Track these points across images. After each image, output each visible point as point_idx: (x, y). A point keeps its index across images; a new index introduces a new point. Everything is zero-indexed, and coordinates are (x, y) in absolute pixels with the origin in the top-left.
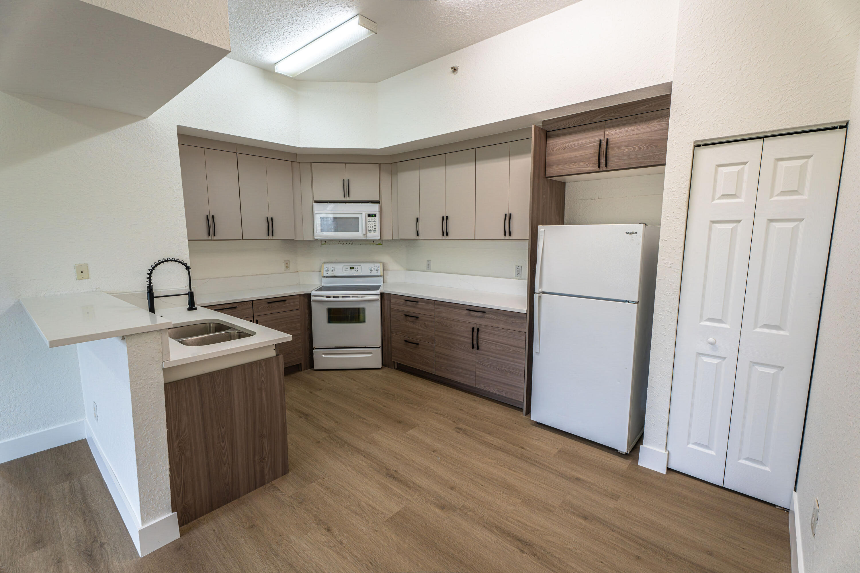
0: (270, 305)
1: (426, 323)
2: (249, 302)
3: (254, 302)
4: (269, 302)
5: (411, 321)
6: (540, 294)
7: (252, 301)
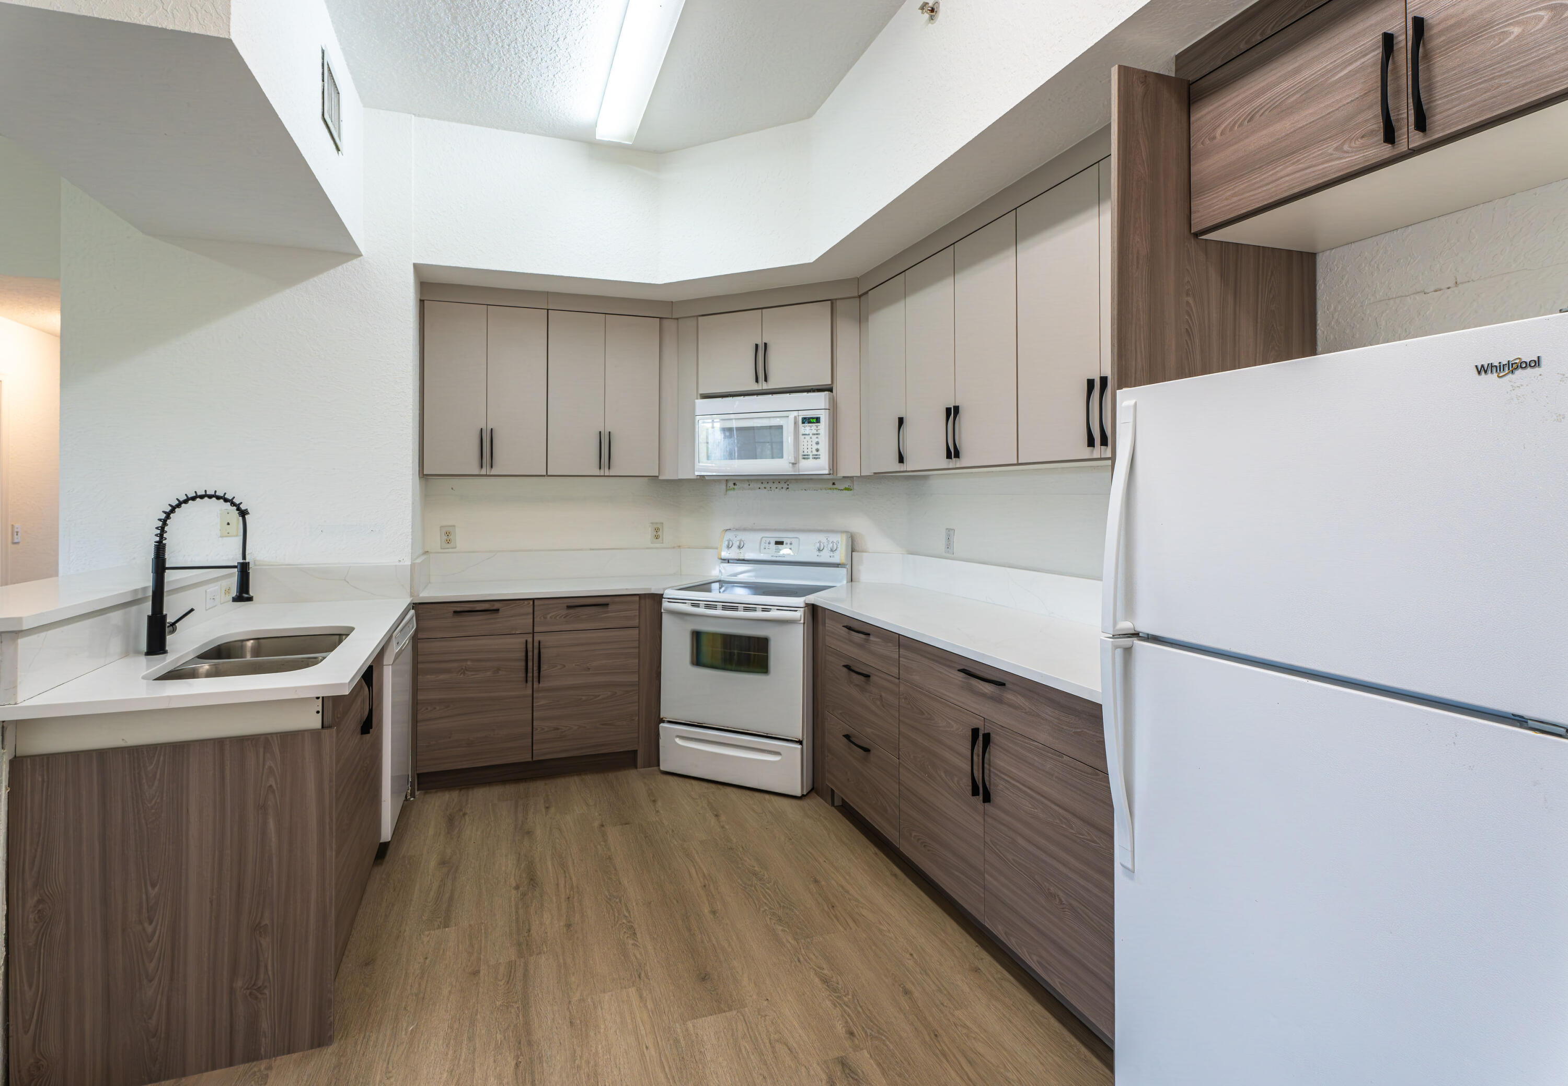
0: (572, 611)
1: (883, 694)
2: (526, 602)
3: (536, 601)
4: (569, 604)
5: (857, 685)
6: (1127, 642)
7: (533, 600)
